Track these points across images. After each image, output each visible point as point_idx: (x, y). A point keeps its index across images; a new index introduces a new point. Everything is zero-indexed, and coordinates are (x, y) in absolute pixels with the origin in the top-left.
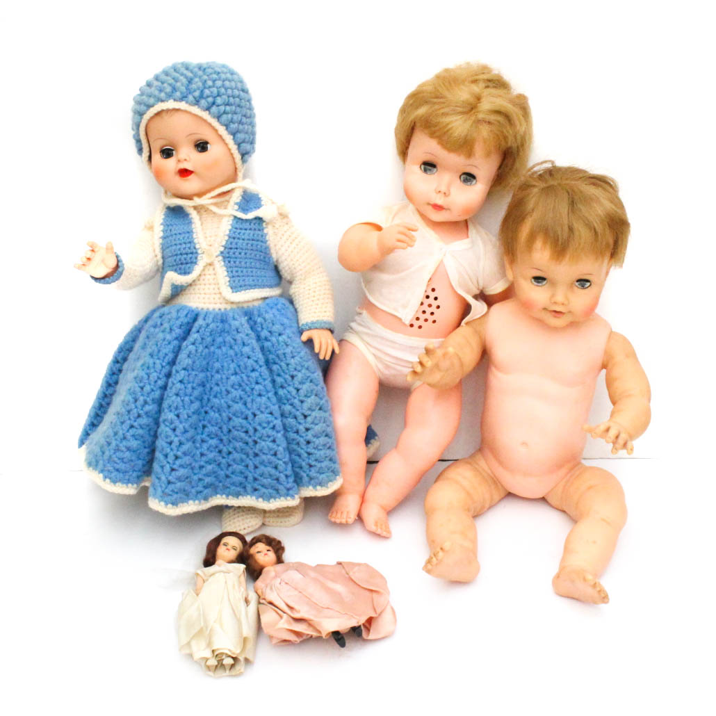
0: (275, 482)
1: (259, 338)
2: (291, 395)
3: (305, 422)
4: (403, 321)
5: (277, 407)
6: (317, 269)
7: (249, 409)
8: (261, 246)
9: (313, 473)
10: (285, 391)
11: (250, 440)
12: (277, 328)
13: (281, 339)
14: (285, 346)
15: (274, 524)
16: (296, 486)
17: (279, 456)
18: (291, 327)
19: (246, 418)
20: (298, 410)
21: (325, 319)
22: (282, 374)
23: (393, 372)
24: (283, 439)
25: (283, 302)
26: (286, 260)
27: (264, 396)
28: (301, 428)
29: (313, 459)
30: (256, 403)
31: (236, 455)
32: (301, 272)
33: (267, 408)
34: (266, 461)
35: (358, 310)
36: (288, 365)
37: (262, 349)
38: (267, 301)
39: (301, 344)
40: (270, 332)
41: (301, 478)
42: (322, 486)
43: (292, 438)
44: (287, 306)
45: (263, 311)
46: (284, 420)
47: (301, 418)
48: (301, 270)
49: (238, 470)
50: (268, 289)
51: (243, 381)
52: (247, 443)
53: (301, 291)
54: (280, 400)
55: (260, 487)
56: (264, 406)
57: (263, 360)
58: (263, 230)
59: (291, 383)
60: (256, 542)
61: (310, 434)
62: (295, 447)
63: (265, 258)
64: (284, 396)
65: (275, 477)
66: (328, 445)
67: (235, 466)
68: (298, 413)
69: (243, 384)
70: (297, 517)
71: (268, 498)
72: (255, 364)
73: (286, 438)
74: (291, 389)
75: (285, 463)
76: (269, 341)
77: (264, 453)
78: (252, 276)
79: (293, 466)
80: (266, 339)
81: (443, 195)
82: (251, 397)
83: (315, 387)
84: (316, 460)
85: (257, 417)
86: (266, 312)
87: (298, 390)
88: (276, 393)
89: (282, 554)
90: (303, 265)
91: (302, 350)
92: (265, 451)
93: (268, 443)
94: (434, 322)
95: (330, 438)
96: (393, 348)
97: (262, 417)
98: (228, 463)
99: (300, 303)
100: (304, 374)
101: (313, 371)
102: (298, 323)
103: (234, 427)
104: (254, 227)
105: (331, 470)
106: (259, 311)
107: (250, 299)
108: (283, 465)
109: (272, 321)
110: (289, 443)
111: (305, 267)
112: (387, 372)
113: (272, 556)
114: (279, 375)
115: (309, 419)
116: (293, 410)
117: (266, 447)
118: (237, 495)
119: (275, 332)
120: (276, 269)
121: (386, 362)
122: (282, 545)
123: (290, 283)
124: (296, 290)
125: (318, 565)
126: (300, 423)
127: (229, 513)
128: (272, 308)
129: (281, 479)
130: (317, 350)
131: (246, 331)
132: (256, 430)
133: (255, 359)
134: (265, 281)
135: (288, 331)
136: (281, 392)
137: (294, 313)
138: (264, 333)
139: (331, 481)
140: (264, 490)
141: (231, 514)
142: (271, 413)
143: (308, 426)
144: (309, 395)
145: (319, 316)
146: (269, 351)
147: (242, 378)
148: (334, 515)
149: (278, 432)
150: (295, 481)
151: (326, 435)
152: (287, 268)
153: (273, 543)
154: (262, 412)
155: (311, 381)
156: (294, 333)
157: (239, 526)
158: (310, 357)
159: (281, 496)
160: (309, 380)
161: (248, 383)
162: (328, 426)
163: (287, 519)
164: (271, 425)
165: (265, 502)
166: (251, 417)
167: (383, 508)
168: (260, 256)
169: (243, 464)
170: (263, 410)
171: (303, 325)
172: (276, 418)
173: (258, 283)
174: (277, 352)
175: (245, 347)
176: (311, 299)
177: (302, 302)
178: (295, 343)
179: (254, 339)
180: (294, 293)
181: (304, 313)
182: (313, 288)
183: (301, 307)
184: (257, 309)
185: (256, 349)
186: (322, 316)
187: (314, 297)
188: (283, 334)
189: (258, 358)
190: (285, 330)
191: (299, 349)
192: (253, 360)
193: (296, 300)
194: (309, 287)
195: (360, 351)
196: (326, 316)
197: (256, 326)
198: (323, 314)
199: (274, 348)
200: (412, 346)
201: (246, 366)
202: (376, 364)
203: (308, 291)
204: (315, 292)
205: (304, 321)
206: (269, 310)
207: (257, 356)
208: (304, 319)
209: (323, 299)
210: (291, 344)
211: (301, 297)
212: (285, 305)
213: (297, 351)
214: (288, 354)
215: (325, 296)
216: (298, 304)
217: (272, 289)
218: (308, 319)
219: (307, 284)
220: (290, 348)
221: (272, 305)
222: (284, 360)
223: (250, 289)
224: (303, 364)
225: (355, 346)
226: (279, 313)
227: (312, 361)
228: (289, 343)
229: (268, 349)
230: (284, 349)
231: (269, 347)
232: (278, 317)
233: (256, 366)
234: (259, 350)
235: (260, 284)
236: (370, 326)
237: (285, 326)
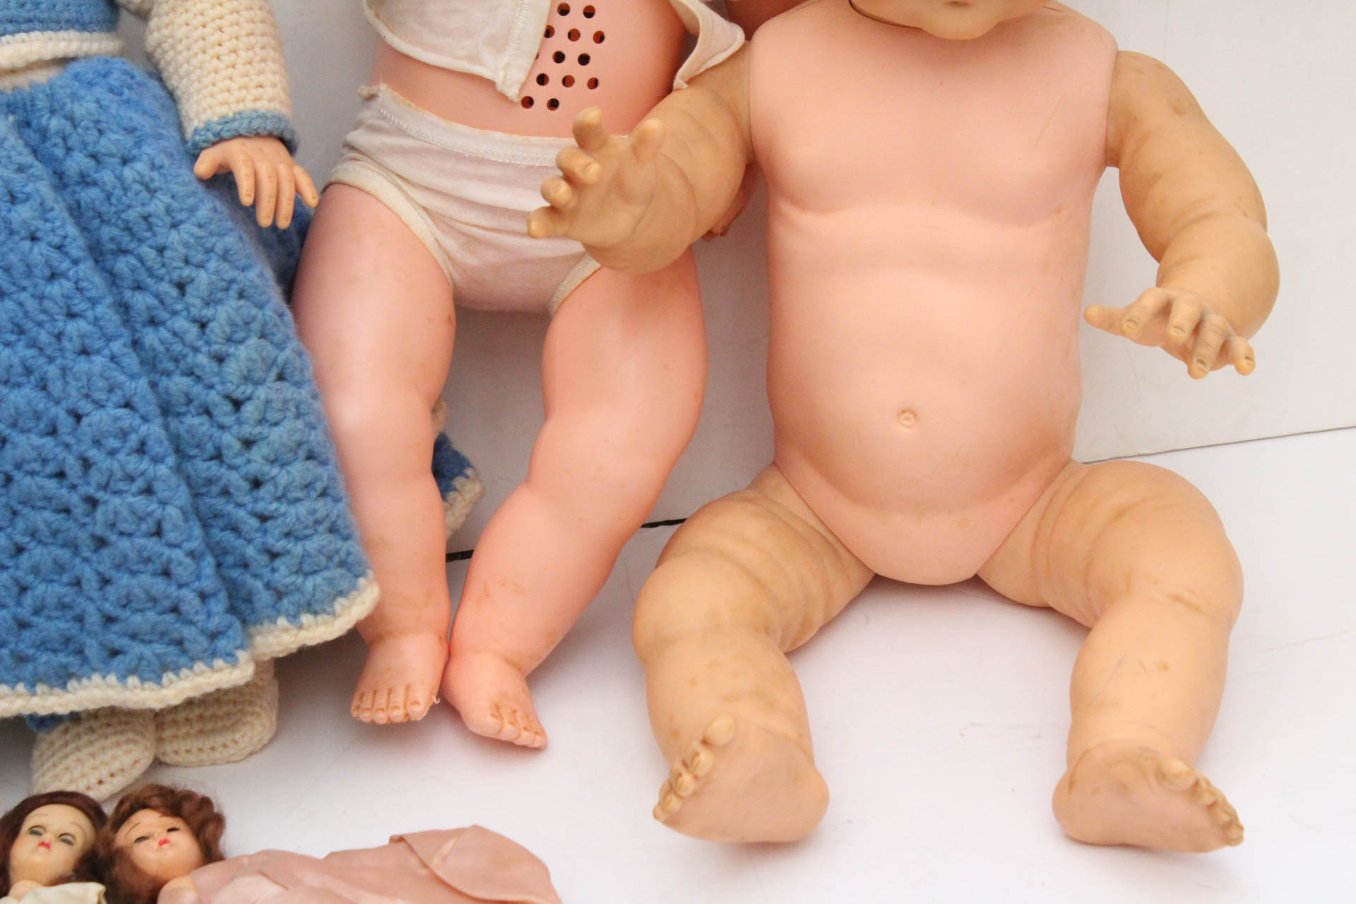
0: (170, 617)
1: (61, 181)
2: (184, 345)
3: (239, 422)
4: (500, 87)
5: (143, 383)
7: (57, 403)
9: (283, 574)
10: (163, 332)
11: (74, 499)
12: (112, 142)
13: (128, 173)
14: (145, 194)
15: (192, 758)
16: (237, 624)
17: (171, 536)
18: (159, 137)
19: (53, 432)
20: (211, 387)
21: (263, 106)
22: (150, 281)
23: (491, 257)
24: (174, 480)
25: (127, 67)
27: (98, 352)
28: (229, 440)
29: (277, 533)
30: (78, 380)
31: (38, 554)
33: (111, 390)
34: (133, 556)
36: (161, 250)
37: (76, 211)
38: (75, 67)
39: (201, 190)
40: (94, 156)
41: (249, 600)
42: (315, 613)
43: (204, 475)
44: (138, 79)
45: (62, 94)
46: (174, 423)
47: (223, 411)
49: (51, 601)
50: (73, 34)
51: (26, 314)
52: (67, 511)
53: (179, 34)
54: (150, 364)
55: (125, 642)
56: (102, 384)
57: (81, 242)
59: (179, 307)
60: (132, 811)
61: (256, 454)
62: (220, 503)
64: (161, 348)
65: (167, 603)
66: (319, 486)
67: (41, 589)
68: (213, 397)
69: (28, 325)
70: (259, 726)
71: (156, 671)
72: (55, 255)
73: (188, 480)
74: (180, 323)
75: (191, 554)
76: (95, 184)
77: (122, 534)
79: (219, 565)
80: (85, 180)
82: (59, 361)
83: (254, 311)
84: (287, 535)
85: (85, 421)
86: (74, 97)
87: (203, 326)
88: (136, 344)
89: (216, 838)
91: (202, 201)
92: (124, 527)
93: (130, 499)
94: (594, 83)
95: (324, 463)
96: (484, 179)
97: (98, 419)
98: (16, 581)
99: (182, 72)
100: (217, 272)
101: (243, 262)
102: (180, 127)
103: (18, 466)
105: (336, 559)
106: (51, 97)
107: (20, 63)
108: (188, 561)
109: (97, 122)
110: (197, 496)
112: (471, 260)
113: (183, 844)
114: (139, 287)
115: (249, 410)
116: (197, 389)
117: (125, 512)
118: (62, 678)
119: (111, 155)
122: (216, 810)
123: (143, 16)
124: (166, 32)
125: (333, 855)
126: (222, 427)
127: (52, 743)
128: (91, 84)
129: (184, 608)
130: (246, 198)
131: (18, 159)
132: (86, 464)
133: (56, 240)
135: (149, 149)
136: (151, 337)
137: (168, 103)
138: (77, 163)
139: (341, 593)
140: (138, 649)
141: (58, 743)
142: (127, 405)
143: (247, 431)
144: (239, 335)
145: (243, 100)
146: (99, 215)
147: (21, 304)
148: (367, 703)
149: (156, 460)
150: (232, 610)
151: (310, 457)
153: (187, 807)
154: (100, 405)
155: (241, 295)
156: (170, 155)
157: (83, 776)
158: (229, 224)
159: (193, 659)
160: (233, 292)
161: (42, 317)
162: (312, 427)
163: (226, 738)
164: (133, 440)
165: (148, 685)
166: (65, 423)
167: (514, 663)
169: (65, 578)
170: (99, 396)
171: (196, 131)
172: (145, 419)
173: (38, 13)
174: (124, 216)
175: (19, 208)
176: (211, 52)
177: (185, 66)
178: (176, 183)
179: (45, 183)
180: (159, 45)
181: (195, 98)
182: (213, 20)
183: (185, 81)
184: (43, 91)
185: (52, 209)
186: (250, 97)
187: (220, 45)
188: (134, 159)
189: (65, 237)
190: (139, 147)
191: (191, 201)
192: (49, 244)
193: (168, 63)
194: (200, 19)
195: (386, 205)
196: (266, 97)
197: (48, 144)
198: (256, 92)
199: (111, 204)
200: (538, 164)
201: (28, 266)
202: (437, 240)
203: (200, 31)
204: (220, 29)
205: (199, 122)
206: (83, 92)
207: (60, 232)
208: (198, 114)
209: (250, 48)
210: (163, 186)
211: (180, 53)
212: (133, 77)
213: (184, 207)
214: (158, 217)
215: (252, 39)
216: (176, 77)
217: (86, 34)
218: (209, 113)
219: (195, 9)
220: (162, 197)
221: (90, 76)
222: (148, 239)
223: (13, 33)
224: (209, 245)
225: (368, 193)
226: (116, 98)
227: (236, 234)
228: (157, 184)
229: (94, 209)
230: (143, 204)
231: (97, 203)
232: (113, 110)
233: (61, 262)
234: (66, 215)
235: (45, 15)
236: (405, 126)
237: (137, 134)
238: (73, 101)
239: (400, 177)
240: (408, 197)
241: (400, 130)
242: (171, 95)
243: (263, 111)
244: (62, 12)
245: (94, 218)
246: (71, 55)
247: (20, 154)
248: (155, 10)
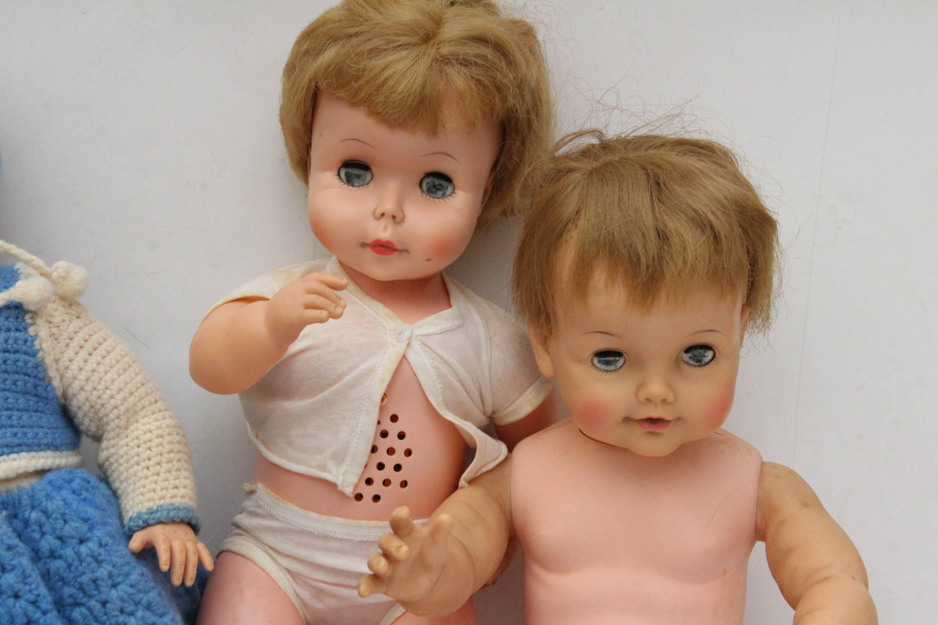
1: (36, 556)
4: (340, 487)
6: (150, 404)
8: (26, 363)
12: (73, 528)
13: (84, 549)
14: (94, 565)
18: (105, 524)
21: (177, 501)
23: (333, 603)
25: (85, 475)
26: (82, 389)
32: (116, 412)
35: (247, 487)
36: (104, 603)
37: (46, 576)
38: (50, 476)
39: (133, 560)
40: (60, 538)
44: (92, 484)
45: (40, 495)
48: (116, 407)
50: (49, 453)
53: (121, 452)
57: (49, 599)
58: (26, 329)
63: (36, 387)
72: (31, 608)
76: (60, 557)
78: (12, 426)
80: (53, 555)
81: (390, 221)
86: (48, 497)
90: (119, 397)
91: (134, 568)
94: (404, 484)
96: (328, 550)
99: (122, 478)
100: (143, 618)
101: (161, 610)
102: (120, 516)
104: (6, 324)
106: (32, 497)
107: (12, 475)
109: (63, 514)
111: (125, 399)
112: (319, 605)
119: (72, 537)
120: (66, 414)
121: (314, 583)
123: (98, 438)
124: (112, 451)
128: (60, 488)
130: (164, 567)
131: (8, 542)
133: (32, 598)
134: (40, 435)
135: (97, 533)
137: (112, 499)
138: (48, 543)
145: (163, 498)
146: (63, 579)
152: (86, 408)
156: (113, 537)
158: (152, 584)
168: (26, 383)
171: (131, 519)
173: (25, 440)
174: (79, 580)
175: (7, 575)
176: (143, 464)
177: (125, 474)
178: (117, 557)
179: (26, 558)
180: (108, 459)
181: (131, 495)
182: (145, 442)
183: (124, 484)
184: (28, 493)
185: (30, 576)
186: (169, 495)
187: (149, 459)
188: (88, 540)
189: (38, 595)
190: (92, 532)
191: (126, 568)
192: (27, 601)
193: (113, 472)
194: (136, 442)
195: (260, 568)
196: (179, 495)
197: (29, 530)
198: (172, 492)
199: (70, 571)
200: (365, 540)
201: (12, 616)
202: (295, 591)
203: (136, 449)
204: (149, 449)
205: (133, 512)
206: (54, 494)
207: (35, 592)
208: (132, 507)
209: (170, 461)
210: (108, 558)
211: (121, 465)
212: (89, 482)
213: (121, 572)
214: (103, 580)
215: (172, 455)
216: (118, 481)
217: (58, 453)
218: (140, 506)
219: (133, 435)
220: (106, 566)
221: (60, 482)
222: (96, 596)
223: (8, 454)
224: (137, 599)
225: (248, 559)
226: (77, 497)
227: (156, 591)
228: (103, 557)
229: (58, 575)
230: (93, 572)
231: (61, 570)
232: (74, 506)
233: (35, 613)
234: (39, 580)
235: (31, 441)
236: (275, 512)
237: (91, 522)
238: (47, 500)
239: (271, 548)
240: (276, 562)
241: (271, 515)
242: (115, 494)
243: (177, 504)
244: (42, 439)
245: (59, 581)
246: (47, 468)
247: (9, 538)
248: (106, 436)
